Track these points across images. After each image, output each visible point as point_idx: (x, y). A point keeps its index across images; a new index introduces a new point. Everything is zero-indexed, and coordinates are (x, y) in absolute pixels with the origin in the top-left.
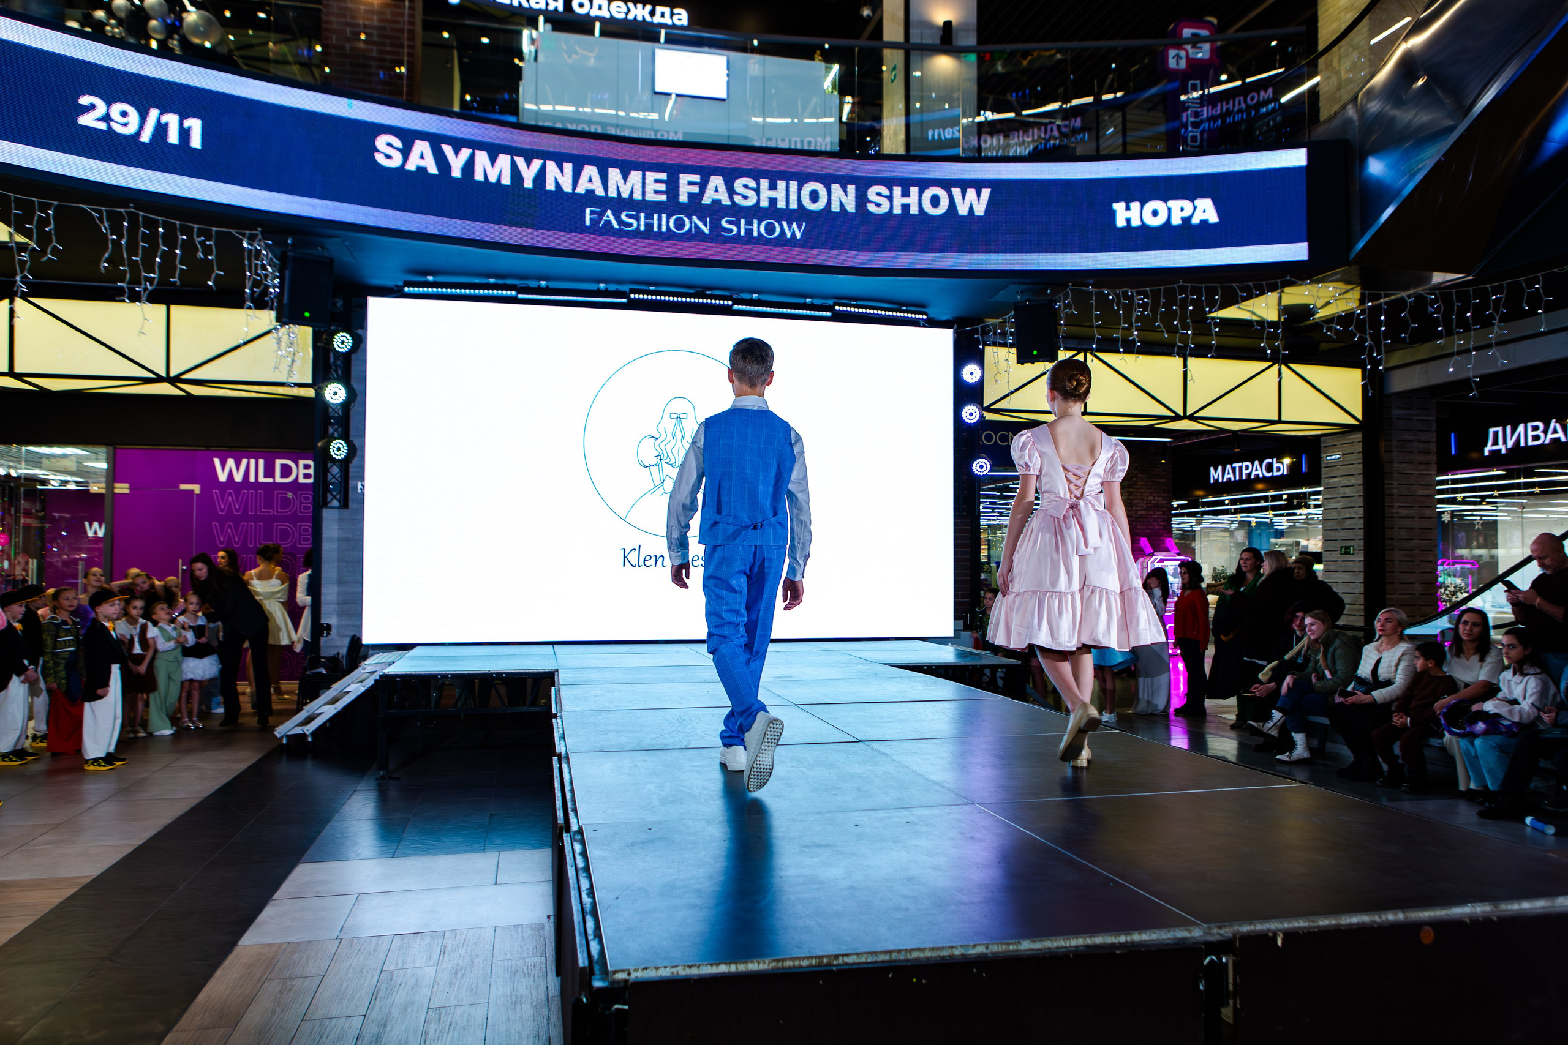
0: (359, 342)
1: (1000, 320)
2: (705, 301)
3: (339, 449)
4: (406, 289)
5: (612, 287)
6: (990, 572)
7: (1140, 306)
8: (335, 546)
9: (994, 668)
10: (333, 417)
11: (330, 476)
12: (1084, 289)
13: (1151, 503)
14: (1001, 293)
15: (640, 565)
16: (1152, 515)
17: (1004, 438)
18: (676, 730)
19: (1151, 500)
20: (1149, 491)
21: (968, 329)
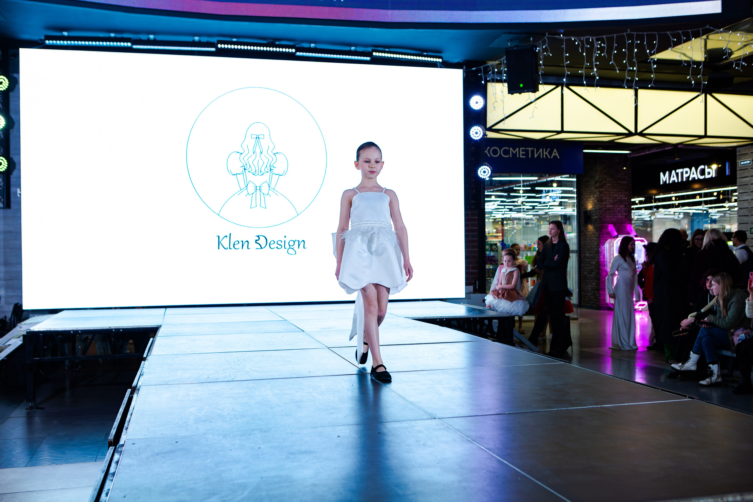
0: (14, 83)
1: (497, 62)
2: (275, 49)
3: (1, 164)
4: (47, 42)
5: (204, 39)
6: (497, 251)
7: (598, 49)
12: (557, 37)
13: (616, 199)
14: (496, 40)
15: (231, 248)
16: (617, 208)
17: (506, 152)
18: (230, 367)
19: (616, 197)
20: (614, 190)
21: (474, 69)
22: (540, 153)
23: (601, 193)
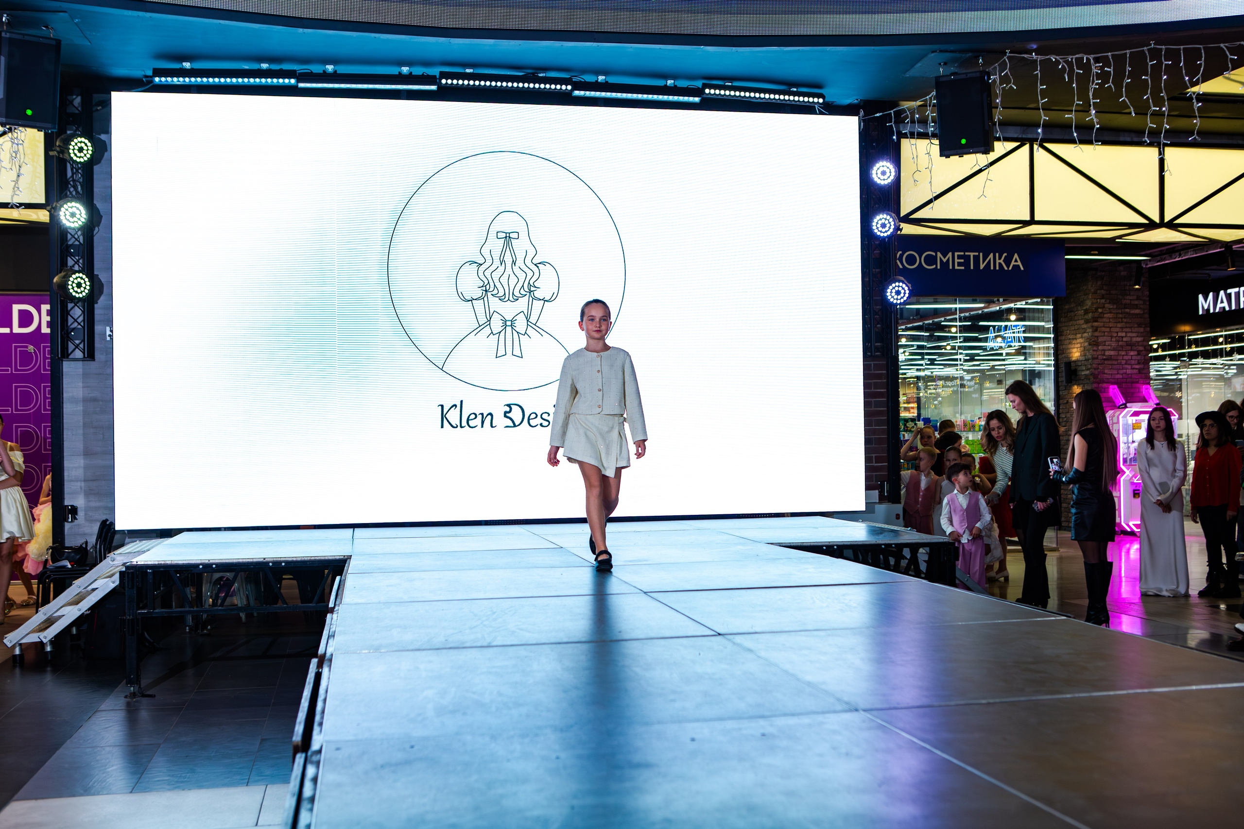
0: (102, 150)
1: (919, 103)
2: (537, 86)
3: (79, 285)
4: (157, 79)
5: (418, 71)
7: (1098, 76)
8: (80, 408)
9: (914, 547)
10: (72, 246)
11: (70, 320)
12: (1026, 56)
13: (1122, 341)
14: (919, 64)
15: (463, 425)
16: (1123, 355)
17: (931, 260)
18: (481, 623)
19: (1122, 337)
20: (1119, 325)
21: (878, 115)
22: (990, 259)
23: (1096, 330)
